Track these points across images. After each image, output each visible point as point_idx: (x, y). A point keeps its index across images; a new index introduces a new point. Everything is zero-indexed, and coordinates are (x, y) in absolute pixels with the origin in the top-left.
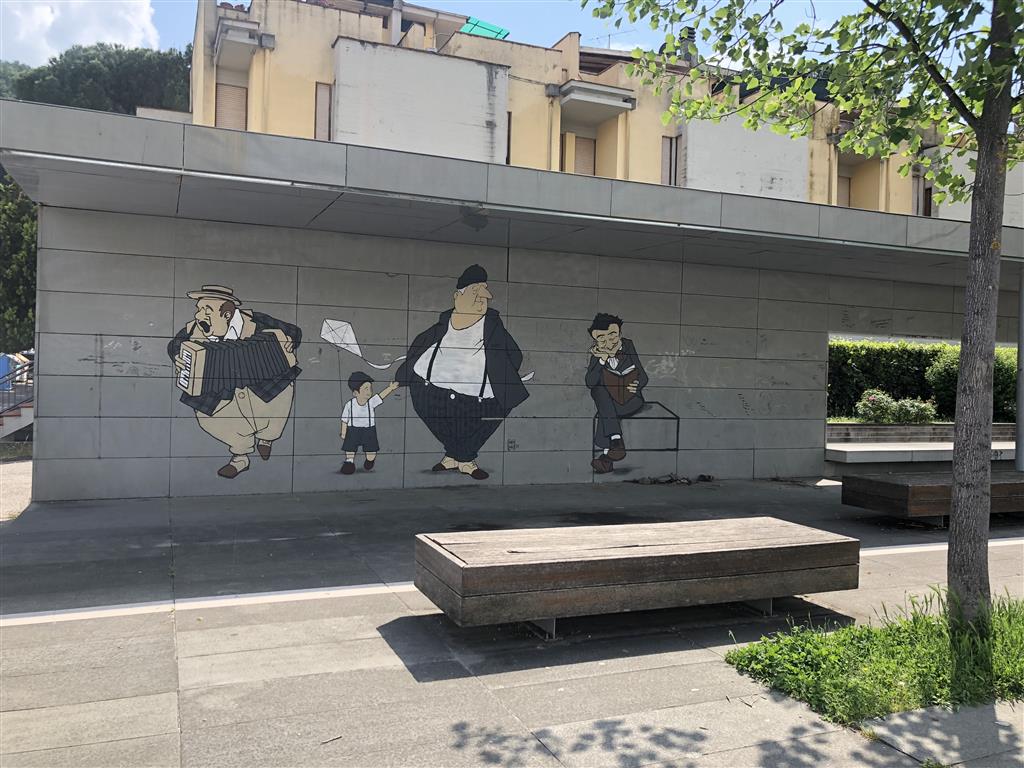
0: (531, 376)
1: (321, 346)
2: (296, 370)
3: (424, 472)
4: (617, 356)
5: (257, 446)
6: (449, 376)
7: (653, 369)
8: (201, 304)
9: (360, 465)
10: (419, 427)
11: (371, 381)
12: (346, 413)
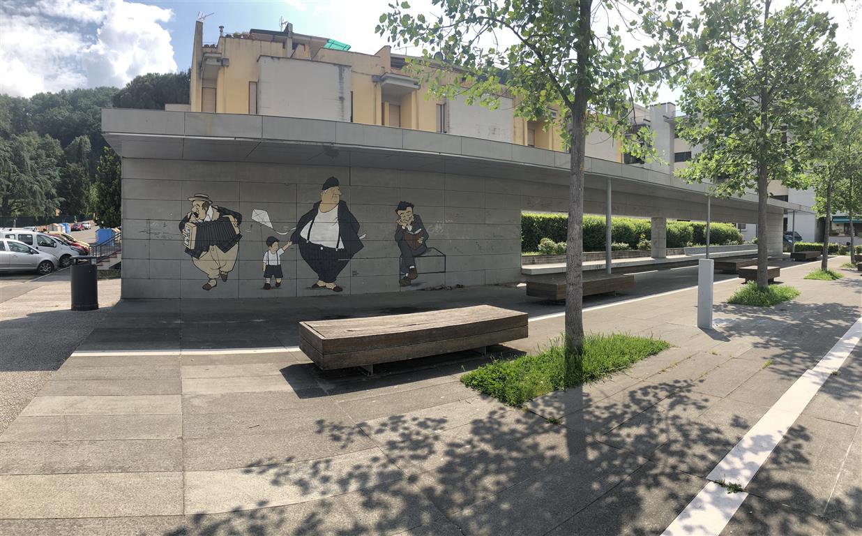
0: (364, 236)
1: (252, 223)
2: (239, 236)
3: (308, 288)
4: (411, 224)
5: (220, 274)
6: (319, 238)
7: (431, 231)
8: (195, 203)
9: (273, 284)
10: (304, 266)
11: (278, 241)
12: (265, 258)
